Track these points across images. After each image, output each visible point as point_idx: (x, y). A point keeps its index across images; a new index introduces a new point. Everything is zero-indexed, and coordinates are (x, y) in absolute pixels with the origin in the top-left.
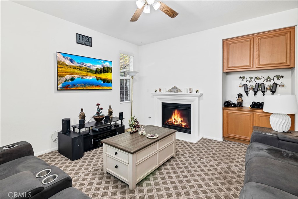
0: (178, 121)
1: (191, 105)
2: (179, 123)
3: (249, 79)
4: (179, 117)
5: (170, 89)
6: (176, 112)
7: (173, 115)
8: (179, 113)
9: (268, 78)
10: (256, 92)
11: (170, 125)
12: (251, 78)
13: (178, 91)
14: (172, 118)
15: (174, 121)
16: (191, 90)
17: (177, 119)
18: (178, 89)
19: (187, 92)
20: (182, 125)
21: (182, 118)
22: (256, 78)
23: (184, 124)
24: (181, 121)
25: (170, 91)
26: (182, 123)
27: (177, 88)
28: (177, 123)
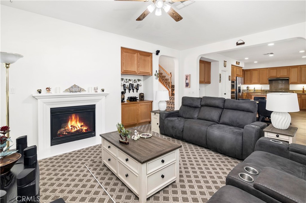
0: (77, 126)
1: (95, 105)
2: (78, 129)
3: (125, 80)
4: (78, 122)
5: (69, 89)
6: (73, 117)
7: (70, 121)
8: (78, 117)
9: (135, 80)
10: (130, 90)
11: (66, 135)
12: (126, 80)
13: (81, 90)
14: (67, 126)
15: (72, 129)
16: (96, 89)
17: (75, 125)
18: (81, 89)
19: (92, 92)
20: (82, 129)
21: (82, 122)
22: (129, 80)
23: (85, 128)
24: (81, 126)
25: (69, 91)
26: (82, 128)
27: (78, 87)
28: (76, 129)
